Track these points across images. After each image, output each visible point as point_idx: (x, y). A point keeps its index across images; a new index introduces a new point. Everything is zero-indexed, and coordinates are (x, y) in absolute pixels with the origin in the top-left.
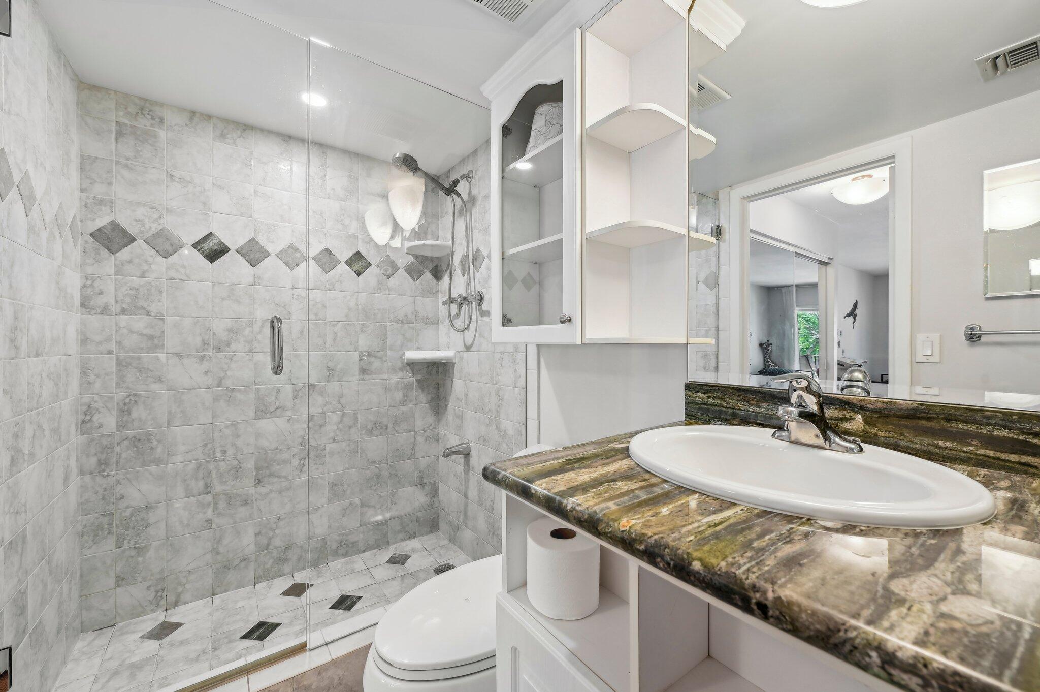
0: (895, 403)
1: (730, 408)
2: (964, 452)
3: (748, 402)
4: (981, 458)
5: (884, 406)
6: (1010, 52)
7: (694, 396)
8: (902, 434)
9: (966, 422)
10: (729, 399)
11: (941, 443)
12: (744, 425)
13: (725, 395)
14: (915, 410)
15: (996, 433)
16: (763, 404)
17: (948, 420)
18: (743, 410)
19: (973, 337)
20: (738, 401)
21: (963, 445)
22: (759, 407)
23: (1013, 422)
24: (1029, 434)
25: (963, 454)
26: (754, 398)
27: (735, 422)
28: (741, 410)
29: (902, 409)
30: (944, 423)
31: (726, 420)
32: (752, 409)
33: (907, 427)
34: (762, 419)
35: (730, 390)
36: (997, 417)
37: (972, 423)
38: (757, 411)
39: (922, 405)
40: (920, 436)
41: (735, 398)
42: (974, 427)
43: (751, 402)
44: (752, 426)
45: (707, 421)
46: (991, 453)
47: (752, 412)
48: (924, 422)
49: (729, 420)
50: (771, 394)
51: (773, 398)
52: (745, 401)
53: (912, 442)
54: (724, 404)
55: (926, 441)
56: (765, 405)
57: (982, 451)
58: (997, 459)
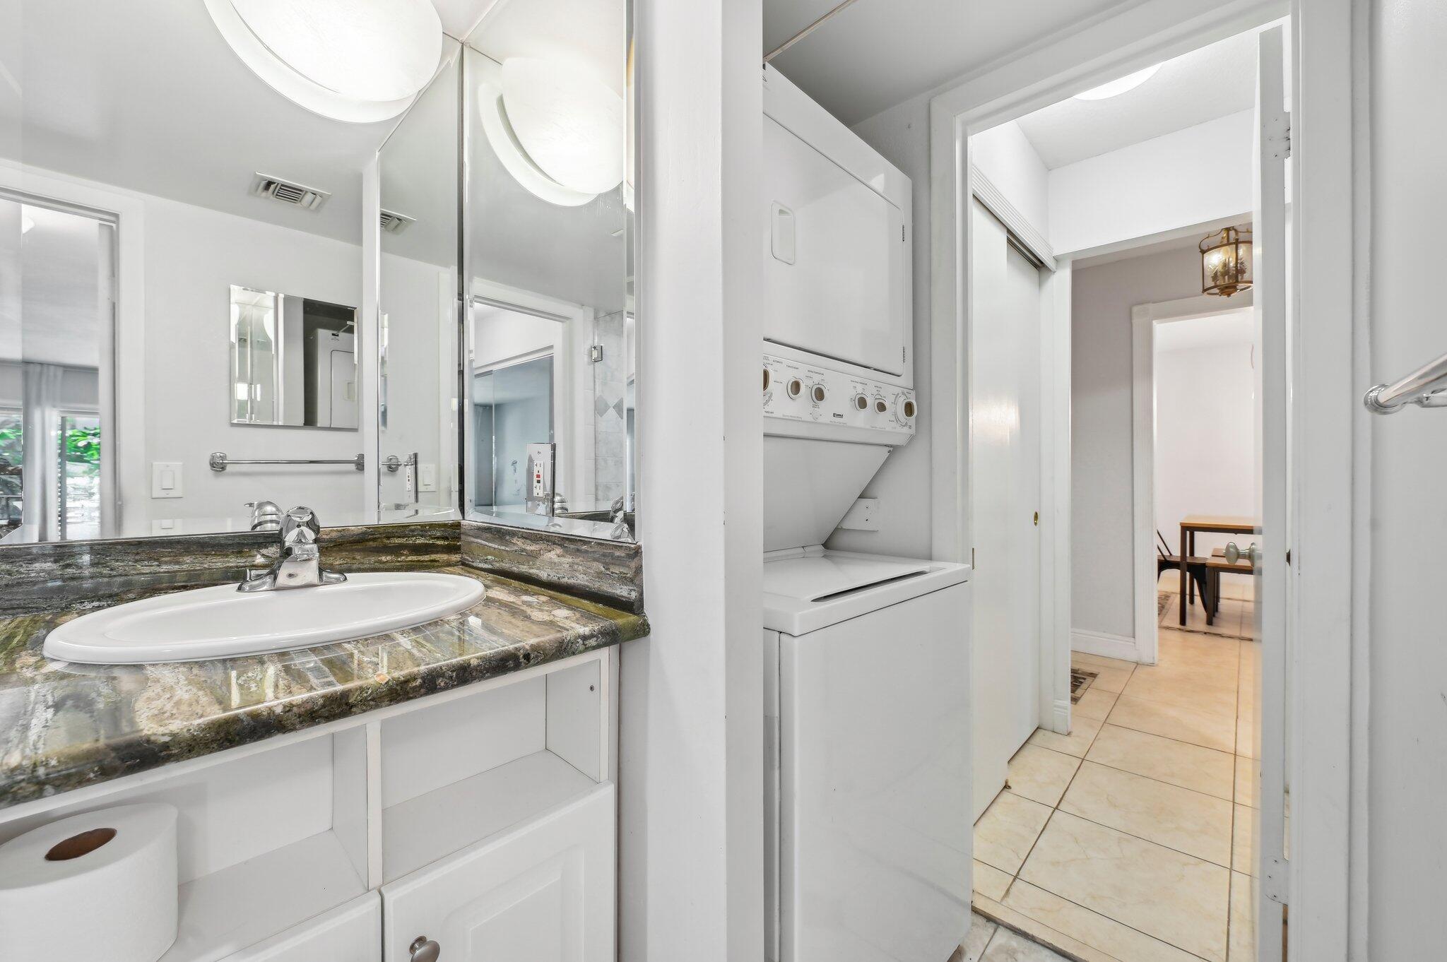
0: (348, 530)
1: (121, 575)
2: (399, 562)
3: (155, 560)
4: (409, 563)
5: (339, 534)
6: (282, 185)
7: (22, 570)
8: (354, 558)
9: (399, 537)
10: (117, 561)
11: (383, 559)
12: (151, 596)
13: (107, 556)
14: (364, 533)
15: (417, 542)
16: (185, 558)
17: (388, 538)
18: (147, 574)
19: (218, 466)
20: (136, 561)
21: (398, 556)
22: (178, 563)
23: (426, 531)
24: (435, 538)
25: (398, 564)
26: (169, 552)
27: (131, 596)
28: (143, 574)
29: (354, 535)
30: (386, 541)
31: (110, 596)
32: (164, 568)
33: (358, 550)
34: (184, 579)
35: (120, 547)
36: (418, 529)
37: (403, 537)
38: (175, 569)
39: (369, 528)
40: (369, 556)
41: (131, 557)
42: (405, 540)
43: (163, 559)
44: (166, 593)
45: (62, 609)
46: (415, 558)
47: (165, 572)
48: (371, 543)
49: (117, 595)
50: (199, 543)
51: (202, 547)
52: (150, 559)
53: (362, 563)
54: (106, 571)
55: (373, 559)
56: (188, 559)
57: (410, 558)
58: (419, 561)
